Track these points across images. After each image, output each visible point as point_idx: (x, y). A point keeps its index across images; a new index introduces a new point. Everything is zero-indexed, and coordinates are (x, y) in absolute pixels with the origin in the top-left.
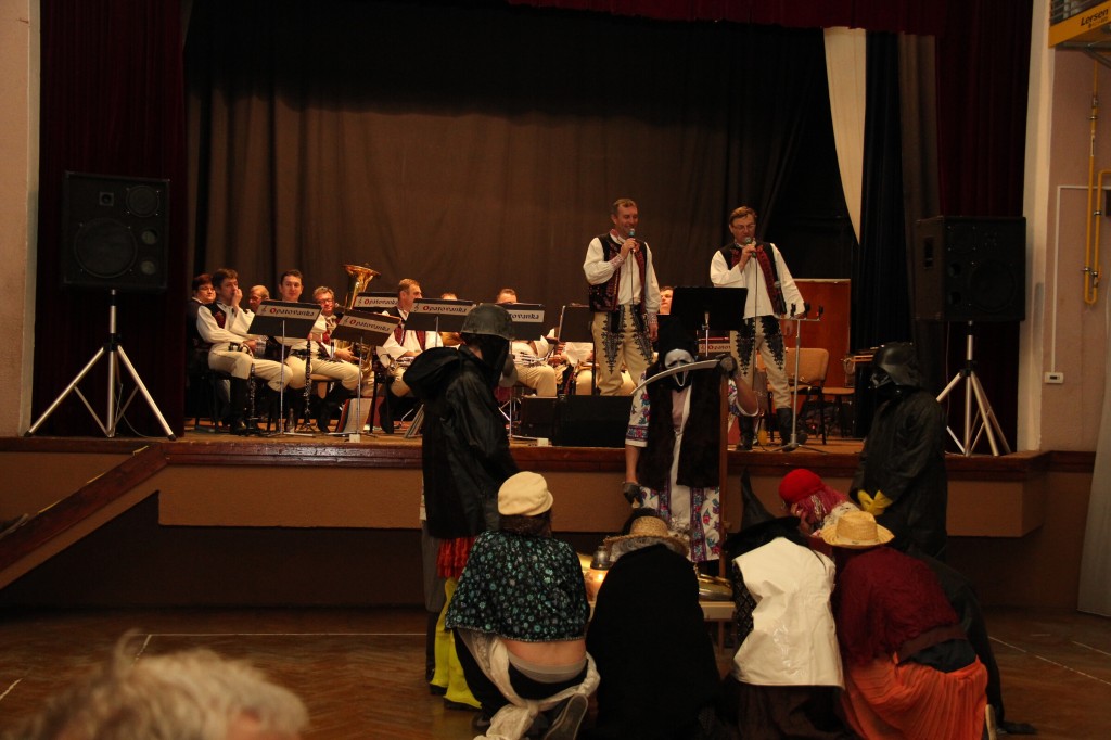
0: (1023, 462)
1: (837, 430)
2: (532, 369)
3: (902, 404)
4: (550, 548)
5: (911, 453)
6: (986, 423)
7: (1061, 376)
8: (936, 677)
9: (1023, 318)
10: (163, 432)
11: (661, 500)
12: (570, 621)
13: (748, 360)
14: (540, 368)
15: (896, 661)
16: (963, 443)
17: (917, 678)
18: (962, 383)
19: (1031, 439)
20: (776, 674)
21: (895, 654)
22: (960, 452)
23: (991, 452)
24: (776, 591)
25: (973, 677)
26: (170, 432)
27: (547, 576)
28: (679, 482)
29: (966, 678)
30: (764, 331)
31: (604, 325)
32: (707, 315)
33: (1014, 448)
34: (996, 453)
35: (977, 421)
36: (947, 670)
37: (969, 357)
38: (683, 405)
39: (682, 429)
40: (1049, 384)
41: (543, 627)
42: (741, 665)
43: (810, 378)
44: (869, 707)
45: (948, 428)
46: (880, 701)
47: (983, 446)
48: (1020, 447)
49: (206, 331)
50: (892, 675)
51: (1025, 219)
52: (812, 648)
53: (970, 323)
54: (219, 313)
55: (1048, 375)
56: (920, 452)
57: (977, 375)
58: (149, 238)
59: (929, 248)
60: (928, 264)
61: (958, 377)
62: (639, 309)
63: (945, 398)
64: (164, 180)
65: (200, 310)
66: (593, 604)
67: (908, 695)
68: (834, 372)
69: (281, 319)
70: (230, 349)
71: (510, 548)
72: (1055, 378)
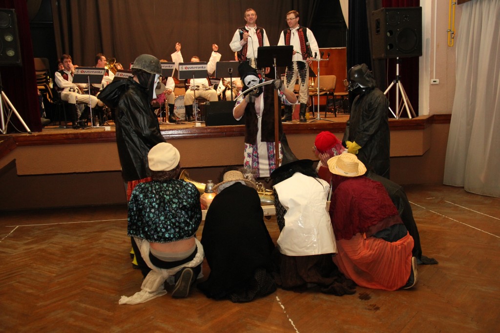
0: (423, 121)
1: (343, 110)
2: (207, 91)
3: (366, 97)
4: (178, 186)
5: (371, 122)
6: (406, 103)
7: (438, 80)
8: (386, 244)
9: (421, 55)
10: (26, 131)
11: (254, 150)
12: (186, 228)
13: (290, 81)
14: (210, 91)
15: (365, 237)
16: (395, 113)
17: (376, 245)
18: (395, 86)
19: (425, 111)
20: (300, 250)
21: (365, 234)
22: (394, 117)
23: (408, 117)
24: (297, 204)
25: (406, 244)
26: (29, 130)
27: (174, 203)
28: (262, 140)
29: (402, 244)
30: (298, 68)
32: (275, 59)
33: (417, 115)
34: (410, 117)
35: (401, 102)
36: (391, 241)
37: (398, 74)
38: (260, 103)
39: (261, 114)
40: (432, 85)
41: (170, 234)
42: (281, 246)
43: (329, 88)
44: (351, 261)
45: (389, 108)
46: (356, 258)
47: (404, 114)
48: (420, 114)
49: (60, 83)
50: (362, 244)
51: (421, 8)
52: (318, 234)
53: (398, 58)
54: (65, 75)
55: (432, 80)
56: (375, 121)
57: (401, 82)
58: (9, 38)
59: (378, 22)
60: (378, 32)
61: (392, 84)
63: (387, 93)
64: (11, 9)
65: (56, 74)
66: (205, 212)
67: (371, 254)
68: (339, 85)
69: (87, 75)
70: (70, 91)
71: (152, 190)
72: (435, 82)
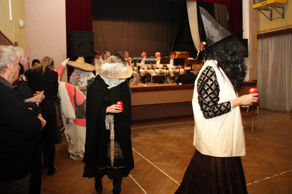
51: (248, 39)
72: (251, 67)
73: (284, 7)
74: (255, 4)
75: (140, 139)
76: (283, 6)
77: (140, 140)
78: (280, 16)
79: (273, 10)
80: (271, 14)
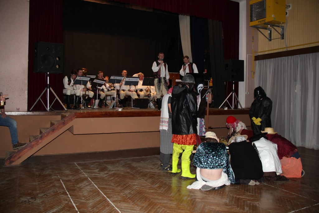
31: (157, 81)
37: (233, 89)
38: (199, 99)
39: (199, 105)
51: (244, 60)
53: (233, 82)
59: (227, 65)
60: (226, 69)
62: (165, 78)
64: (62, 44)
72: (247, 93)
73: (284, 27)
74: (252, 21)
75: (107, 173)
76: (283, 25)
77: (107, 175)
78: (280, 36)
79: (273, 30)
80: (270, 33)
